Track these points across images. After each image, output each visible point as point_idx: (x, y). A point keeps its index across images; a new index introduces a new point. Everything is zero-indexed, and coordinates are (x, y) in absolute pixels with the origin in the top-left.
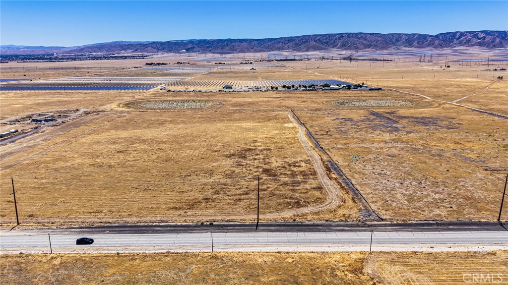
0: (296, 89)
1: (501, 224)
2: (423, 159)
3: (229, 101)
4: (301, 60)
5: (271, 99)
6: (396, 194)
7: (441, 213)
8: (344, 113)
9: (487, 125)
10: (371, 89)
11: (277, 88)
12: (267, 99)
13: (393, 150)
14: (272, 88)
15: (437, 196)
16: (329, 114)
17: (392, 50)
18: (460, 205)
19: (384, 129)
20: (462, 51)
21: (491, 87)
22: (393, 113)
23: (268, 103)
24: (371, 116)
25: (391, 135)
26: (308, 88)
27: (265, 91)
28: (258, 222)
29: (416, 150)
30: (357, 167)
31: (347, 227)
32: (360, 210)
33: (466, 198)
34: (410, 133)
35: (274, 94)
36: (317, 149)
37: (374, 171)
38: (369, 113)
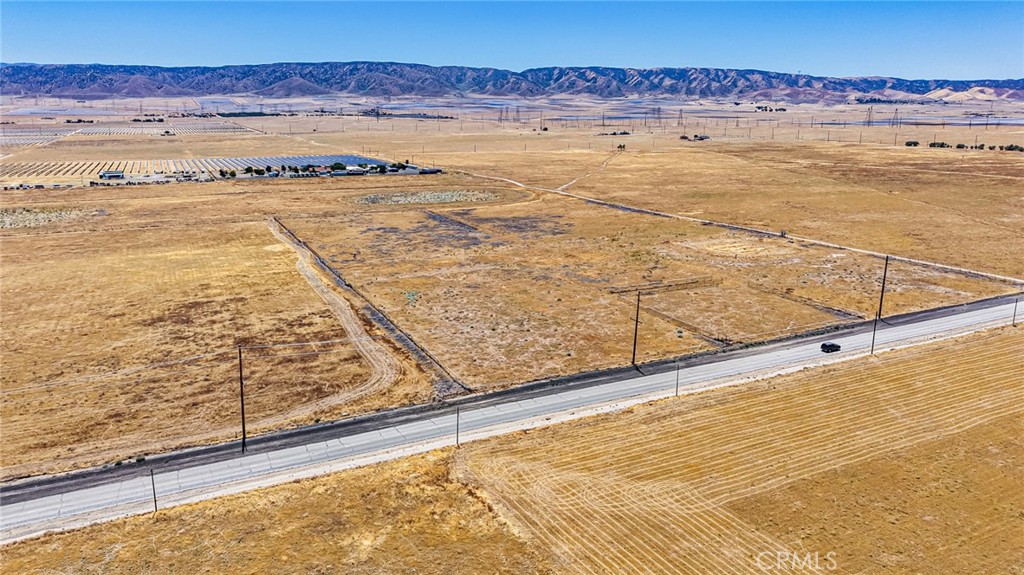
0: (277, 175)
1: (637, 368)
2: (522, 286)
3: (123, 206)
4: (277, 115)
5: (225, 197)
6: (487, 347)
7: (556, 366)
8: (381, 218)
9: (609, 224)
10: (423, 172)
11: (233, 174)
12: (215, 198)
13: (474, 276)
14: (223, 173)
15: (547, 341)
16: (352, 221)
17: (452, 98)
18: (580, 350)
19: (455, 243)
20: (563, 102)
21: (610, 163)
22: (466, 214)
23: (218, 206)
24: (430, 220)
25: (468, 251)
26: (300, 173)
27: (206, 181)
28: (244, 438)
29: (509, 272)
30: (418, 313)
31: (413, 413)
32: (432, 382)
33: (586, 338)
34: (498, 245)
35: (228, 186)
36: (339, 289)
37: (448, 315)
38: (426, 215)
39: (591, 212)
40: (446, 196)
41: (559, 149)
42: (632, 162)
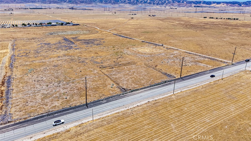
0: (30, 26)
1: (86, 105)
2: (72, 65)
4: (46, 9)
6: (38, 95)
7: (57, 104)
8: (48, 40)
9: (115, 42)
11: (17, 26)
12: (4, 33)
13: (60, 61)
15: (63, 91)
18: (72, 95)
19: (64, 48)
21: (127, 22)
26: (37, 25)
27: (8, 28)
29: (72, 60)
30: (26, 78)
34: (77, 49)
36: (8, 68)
37: (36, 79)
38: (63, 38)
39: (113, 38)
40: (75, 32)
41: (116, 18)
42: (133, 22)
